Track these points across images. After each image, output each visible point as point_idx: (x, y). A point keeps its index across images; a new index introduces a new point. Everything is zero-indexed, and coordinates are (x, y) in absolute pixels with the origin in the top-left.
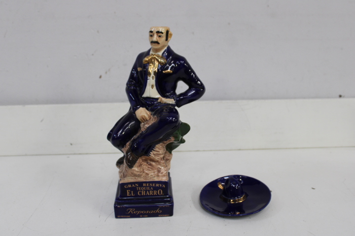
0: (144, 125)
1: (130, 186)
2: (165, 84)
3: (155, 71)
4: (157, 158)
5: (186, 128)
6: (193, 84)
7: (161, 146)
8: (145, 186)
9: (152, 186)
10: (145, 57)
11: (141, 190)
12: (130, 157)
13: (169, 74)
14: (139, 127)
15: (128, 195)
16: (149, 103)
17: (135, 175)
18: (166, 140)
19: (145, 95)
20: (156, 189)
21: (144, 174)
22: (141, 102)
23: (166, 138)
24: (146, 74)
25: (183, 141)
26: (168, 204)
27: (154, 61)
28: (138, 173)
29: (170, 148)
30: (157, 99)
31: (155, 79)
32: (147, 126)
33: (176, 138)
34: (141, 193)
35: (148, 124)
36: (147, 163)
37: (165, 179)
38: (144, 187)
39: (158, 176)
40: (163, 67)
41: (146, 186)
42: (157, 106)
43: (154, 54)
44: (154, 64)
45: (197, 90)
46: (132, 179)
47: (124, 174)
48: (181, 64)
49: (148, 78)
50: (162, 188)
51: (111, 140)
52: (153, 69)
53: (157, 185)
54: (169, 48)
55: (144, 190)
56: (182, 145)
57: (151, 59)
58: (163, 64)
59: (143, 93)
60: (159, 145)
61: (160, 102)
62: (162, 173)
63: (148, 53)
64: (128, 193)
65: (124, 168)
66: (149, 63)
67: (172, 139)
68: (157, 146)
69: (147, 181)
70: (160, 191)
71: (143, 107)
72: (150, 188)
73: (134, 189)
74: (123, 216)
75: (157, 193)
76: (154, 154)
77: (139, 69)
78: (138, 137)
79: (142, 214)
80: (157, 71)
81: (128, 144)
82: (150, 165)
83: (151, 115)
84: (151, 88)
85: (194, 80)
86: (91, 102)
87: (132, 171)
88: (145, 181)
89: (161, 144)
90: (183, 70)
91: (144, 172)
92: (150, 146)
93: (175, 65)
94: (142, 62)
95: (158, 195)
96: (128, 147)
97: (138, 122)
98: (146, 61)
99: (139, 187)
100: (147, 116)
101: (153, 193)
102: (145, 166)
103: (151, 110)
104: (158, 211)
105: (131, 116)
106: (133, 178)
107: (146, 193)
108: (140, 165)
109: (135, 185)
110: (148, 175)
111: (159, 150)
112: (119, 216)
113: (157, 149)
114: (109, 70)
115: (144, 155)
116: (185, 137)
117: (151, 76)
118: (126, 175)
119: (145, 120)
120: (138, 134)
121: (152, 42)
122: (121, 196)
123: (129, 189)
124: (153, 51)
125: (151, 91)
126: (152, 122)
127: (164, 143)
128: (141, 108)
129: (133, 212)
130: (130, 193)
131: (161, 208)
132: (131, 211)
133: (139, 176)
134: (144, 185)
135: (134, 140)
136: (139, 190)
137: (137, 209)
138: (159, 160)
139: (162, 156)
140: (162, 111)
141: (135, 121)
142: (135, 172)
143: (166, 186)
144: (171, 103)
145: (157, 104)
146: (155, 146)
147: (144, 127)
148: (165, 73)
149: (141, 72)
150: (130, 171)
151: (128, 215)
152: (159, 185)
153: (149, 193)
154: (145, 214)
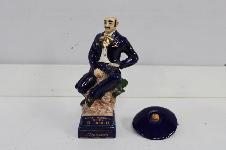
0: (99, 80)
1: (88, 118)
2: (113, 54)
3: (107, 46)
4: (106, 101)
5: (125, 83)
6: (131, 55)
7: (109, 94)
9: (103, 119)
10: (101, 37)
11: (96, 121)
12: (89, 100)
13: (116, 48)
14: (96, 81)
15: (87, 124)
16: (103, 66)
17: (92, 112)
18: (113, 90)
19: (100, 61)
20: (105, 120)
21: (98, 111)
22: (98, 65)
23: (112, 89)
24: (101, 47)
25: (123, 91)
26: (112, 131)
27: (107, 39)
28: (94, 110)
29: (115, 95)
30: (108, 64)
31: (106, 51)
32: (101, 80)
33: (119, 89)
34: (95, 123)
35: (102, 79)
36: (100, 104)
37: (111, 115)
38: (97, 119)
39: (107, 112)
40: (112, 43)
41: (99, 119)
42: (108, 68)
43: (107, 35)
44: (106, 41)
45: (133, 59)
46: (90, 114)
47: (85, 111)
48: (124, 42)
49: (103, 50)
50: (109, 120)
51: (77, 88)
52: (105, 44)
53: (106, 118)
54: (116, 31)
56: (122, 93)
57: (105, 38)
58: (112, 41)
59: (99, 60)
60: (108, 93)
61: (110, 66)
62: (109, 111)
63: (103, 34)
64: (87, 123)
65: (85, 107)
66: (103, 41)
67: (116, 90)
68: (106, 93)
69: (100, 115)
70: (108, 122)
71: (98, 68)
72: (101, 120)
73: (91, 120)
74: (83, 137)
75: (106, 123)
76: (104, 98)
77: (97, 44)
78: (95, 88)
79: (95, 136)
80: (108, 46)
81: (88, 91)
82: (102, 105)
83: (104, 73)
84: (104, 57)
85: (132, 52)
86: (66, 64)
87: (90, 109)
88: (98, 115)
89: (109, 92)
90: (125, 46)
91: (98, 110)
92: (102, 94)
93: (120, 42)
94: (99, 40)
95: (106, 125)
96: (88, 93)
97: (95, 78)
98: (102, 39)
99: (94, 119)
100: (101, 74)
101: (103, 123)
102: (98, 106)
103: (104, 71)
104: (106, 135)
105: (90, 74)
106: (91, 113)
107: (98, 123)
108: (96, 105)
109: (92, 118)
110: (100, 111)
111: (108, 96)
112: (81, 137)
113: (106, 96)
114: (78, 44)
115: (98, 99)
116: (124, 89)
117: (105, 49)
118: (86, 111)
119: (99, 77)
120: (95, 86)
121: (106, 27)
122: (82, 124)
123: (87, 120)
124: (106, 33)
125: (104, 58)
126: (104, 78)
127: (111, 92)
128: (97, 69)
129: (90, 135)
130: (89, 123)
131: (108, 133)
132: (89, 134)
133: (95, 112)
135: (92, 89)
136: (94, 121)
137: (93, 133)
138: (108, 102)
139: (110, 100)
140: (111, 71)
141: (93, 77)
142: (92, 110)
143: (111, 119)
144: (116, 66)
145: (107, 66)
146: (105, 93)
147: (99, 81)
148: (113, 47)
149: (98, 46)
150: (89, 109)
151: (87, 136)
152: (107, 118)
153: (101, 123)
154: (98, 136)
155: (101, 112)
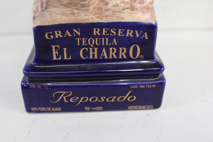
1: (58, 34)
8: (97, 36)
9: (116, 37)
11: (89, 46)
15: (55, 58)
20: (125, 42)
34: (86, 53)
38: (94, 37)
39: (132, 8)
41: (102, 36)
46: (63, 14)
50: (141, 42)
53: (129, 33)
55: (95, 46)
64: (55, 53)
69: (105, 20)
70: (135, 49)
72: (111, 40)
73: (69, 43)
74: (43, 109)
75: (127, 54)
79: (89, 104)
88: (97, 20)
95: (129, 58)
99: (81, 37)
101: (117, 54)
104: (127, 97)
106: (68, 11)
107: (100, 52)
109: (72, 32)
112: (33, 109)
118: (48, 3)
123: (55, 41)
129: (68, 99)
130: (61, 52)
131: (135, 92)
132: (63, 96)
134: (96, 32)
136: (81, 46)
137: (78, 91)
151: (56, 105)
152: (134, 34)
153: (108, 55)
154: (97, 104)
155: (109, 6)
